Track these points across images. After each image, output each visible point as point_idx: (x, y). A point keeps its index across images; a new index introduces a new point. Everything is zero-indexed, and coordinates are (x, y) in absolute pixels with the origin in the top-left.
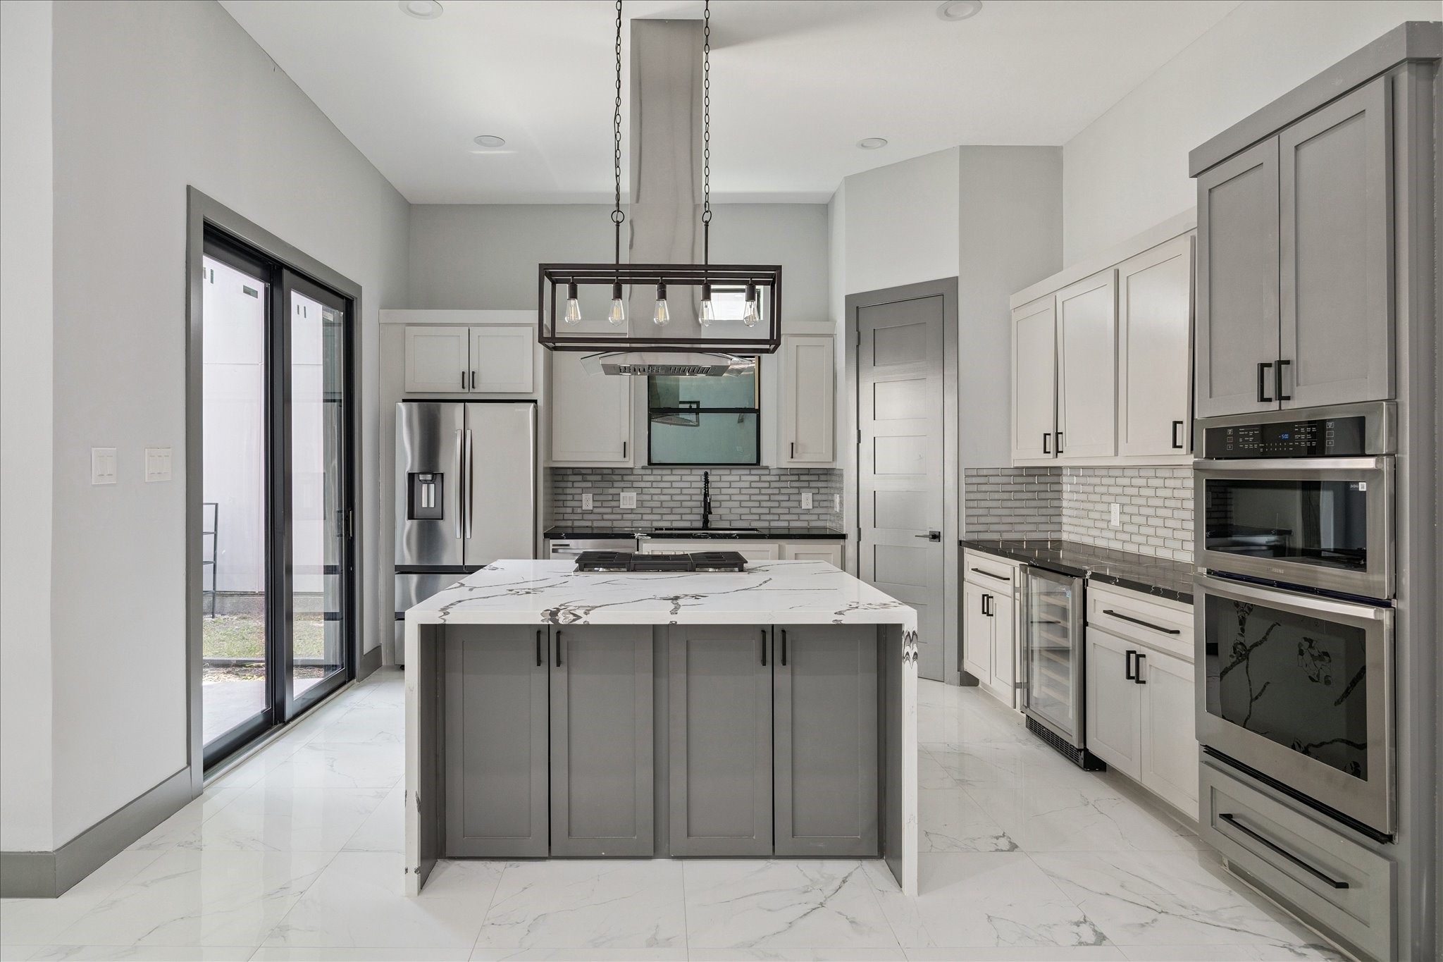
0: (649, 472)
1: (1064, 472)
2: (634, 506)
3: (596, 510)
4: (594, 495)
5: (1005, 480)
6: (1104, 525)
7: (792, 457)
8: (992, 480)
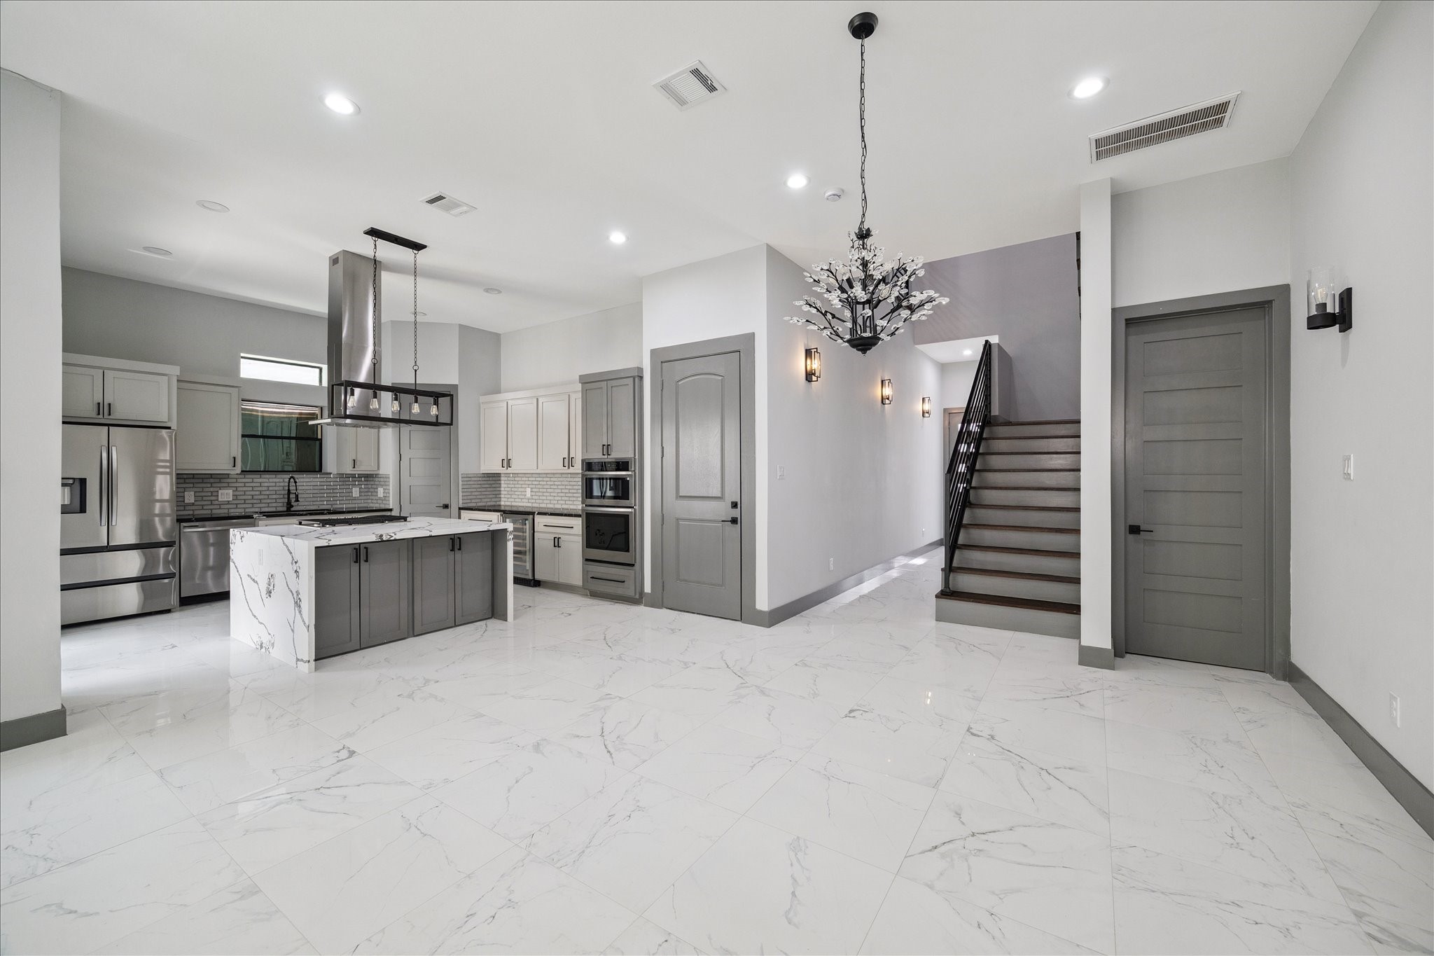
0: (243, 476)
1: (502, 475)
2: (231, 499)
3: (196, 503)
4: (195, 492)
5: (479, 479)
6: (523, 497)
7: (354, 467)
8: (473, 479)
